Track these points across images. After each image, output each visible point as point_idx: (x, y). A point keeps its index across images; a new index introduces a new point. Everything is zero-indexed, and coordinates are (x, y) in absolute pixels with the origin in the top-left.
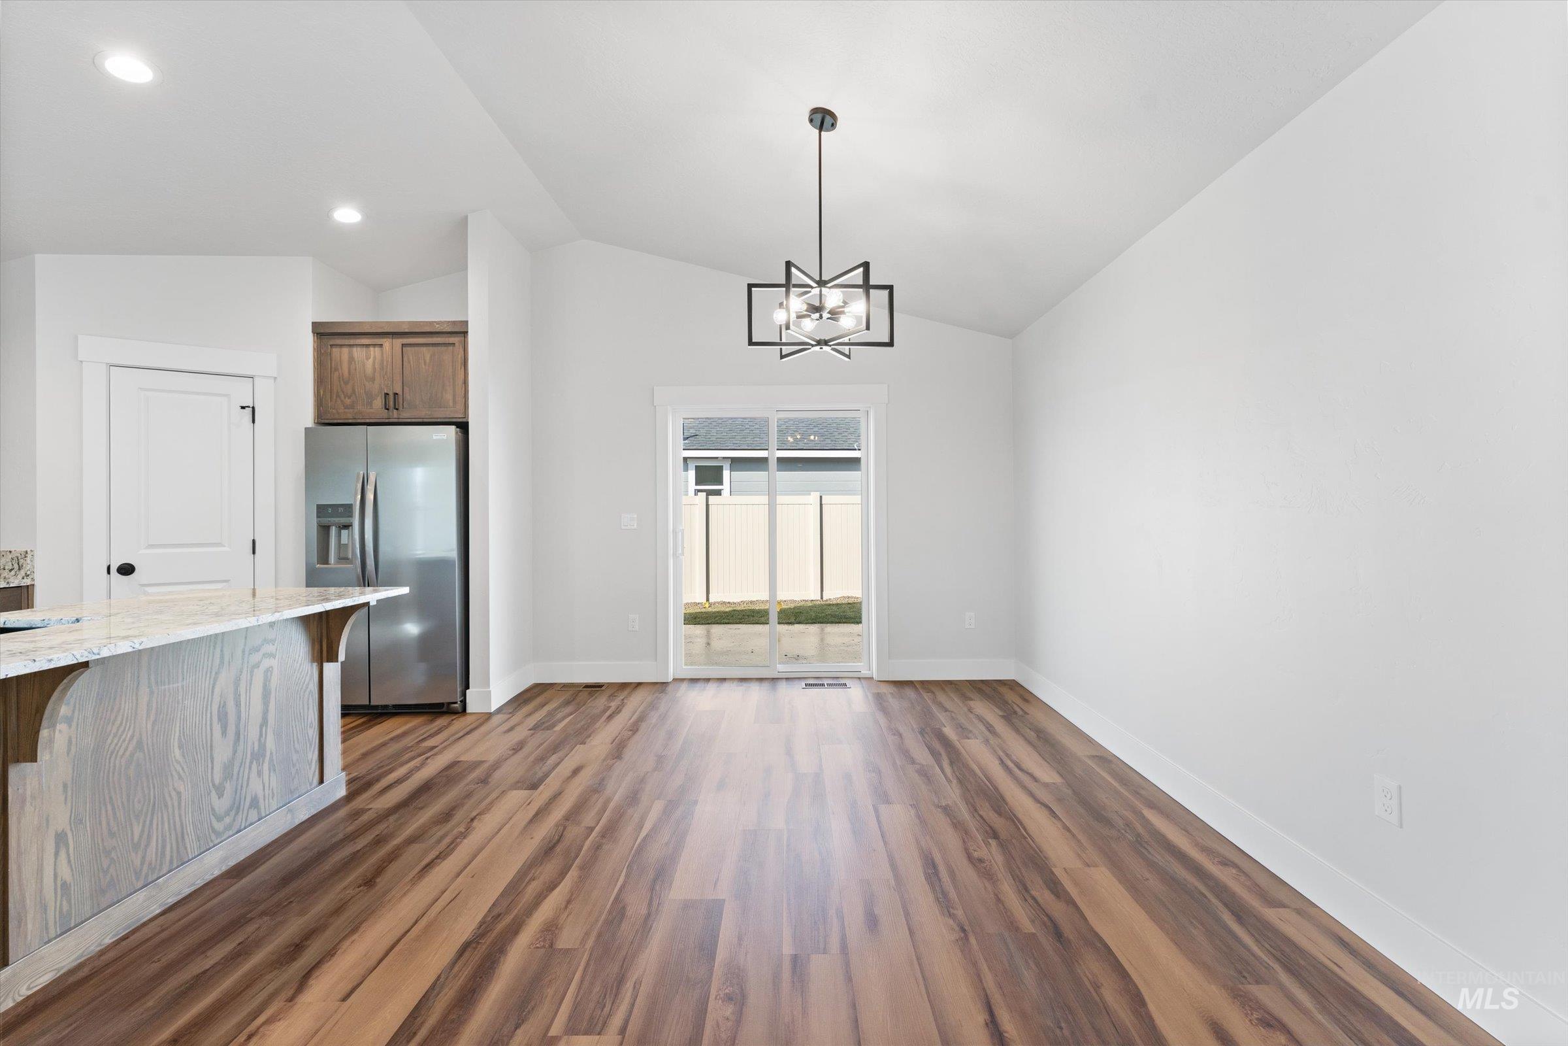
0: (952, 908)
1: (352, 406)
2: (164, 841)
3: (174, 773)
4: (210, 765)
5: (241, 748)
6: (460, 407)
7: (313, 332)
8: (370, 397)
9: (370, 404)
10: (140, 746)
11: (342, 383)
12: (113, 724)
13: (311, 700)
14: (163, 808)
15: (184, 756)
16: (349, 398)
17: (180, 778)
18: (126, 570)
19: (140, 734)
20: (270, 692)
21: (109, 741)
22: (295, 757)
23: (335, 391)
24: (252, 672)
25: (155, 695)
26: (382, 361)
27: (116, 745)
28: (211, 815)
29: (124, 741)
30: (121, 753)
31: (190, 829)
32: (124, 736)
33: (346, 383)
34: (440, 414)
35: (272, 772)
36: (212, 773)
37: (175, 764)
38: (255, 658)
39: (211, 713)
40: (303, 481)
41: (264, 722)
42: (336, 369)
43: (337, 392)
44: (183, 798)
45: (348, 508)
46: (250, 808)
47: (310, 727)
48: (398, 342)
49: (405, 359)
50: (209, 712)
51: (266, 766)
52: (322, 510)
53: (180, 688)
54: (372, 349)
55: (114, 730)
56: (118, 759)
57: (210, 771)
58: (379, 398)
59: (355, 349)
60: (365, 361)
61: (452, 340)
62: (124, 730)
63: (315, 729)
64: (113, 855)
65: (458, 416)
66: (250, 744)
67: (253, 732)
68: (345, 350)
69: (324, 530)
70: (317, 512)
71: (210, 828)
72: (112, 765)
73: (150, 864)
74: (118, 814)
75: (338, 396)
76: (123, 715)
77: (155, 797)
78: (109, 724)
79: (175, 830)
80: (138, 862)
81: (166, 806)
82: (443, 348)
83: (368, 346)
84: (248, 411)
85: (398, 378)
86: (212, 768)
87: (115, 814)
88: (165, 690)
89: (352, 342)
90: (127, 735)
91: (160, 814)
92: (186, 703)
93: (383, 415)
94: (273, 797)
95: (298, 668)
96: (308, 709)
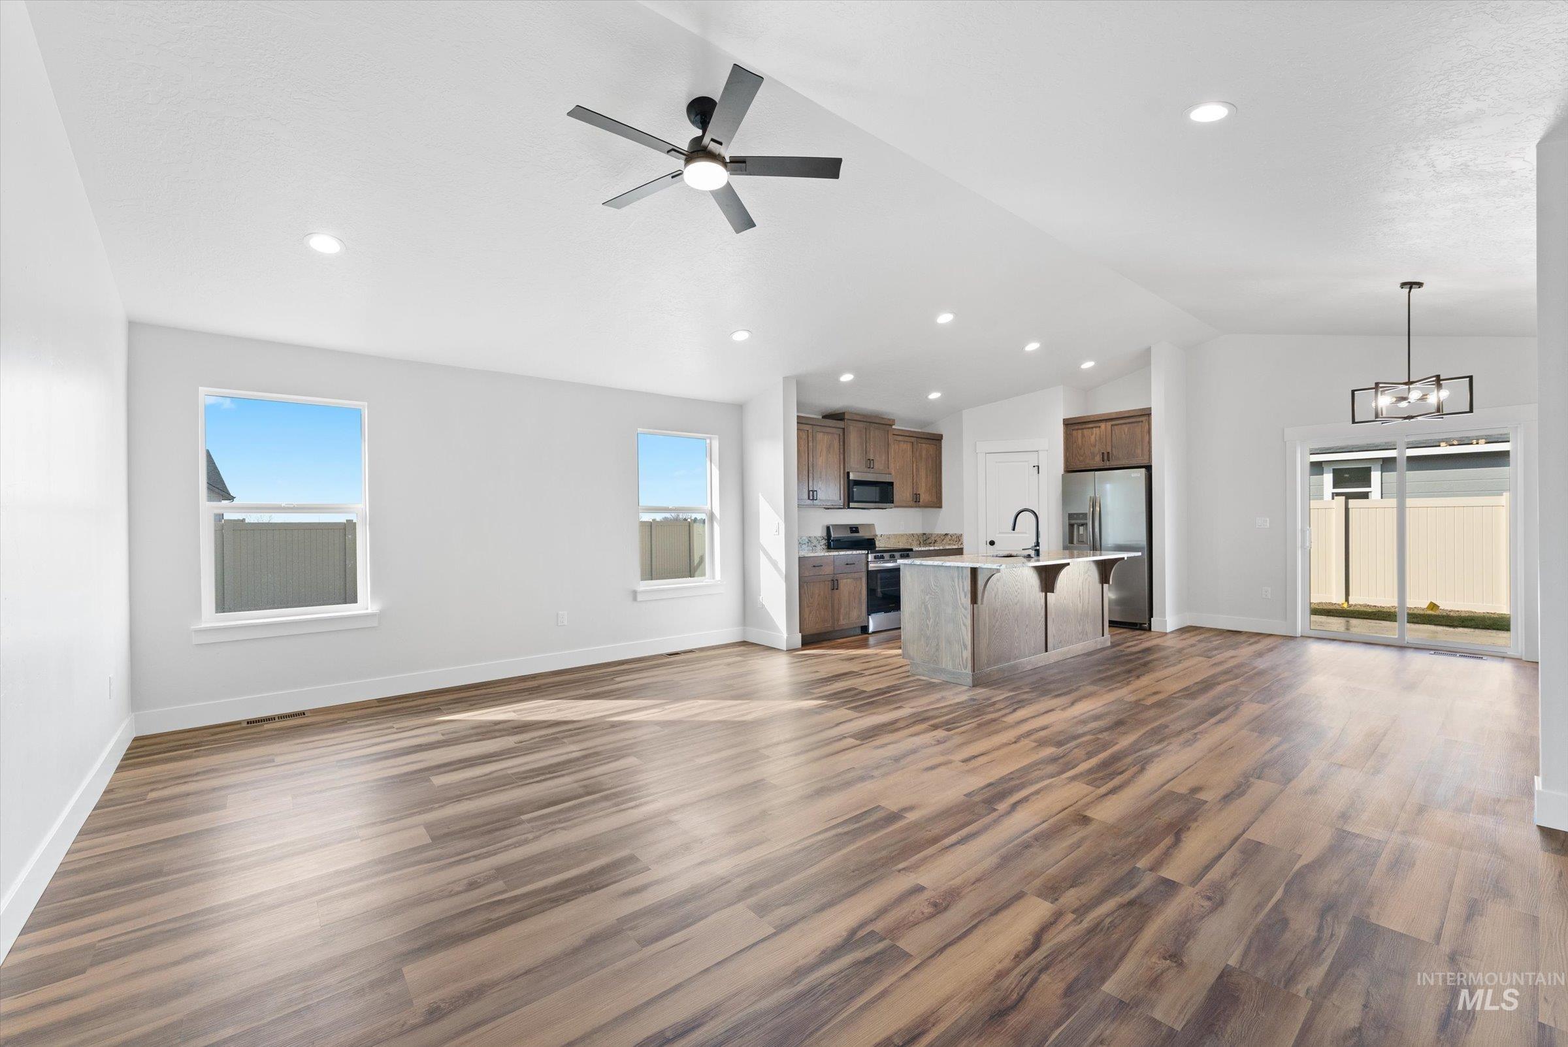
1: (1084, 460)
6: (1146, 457)
7: (1064, 424)
8: (1093, 455)
9: (1093, 459)
11: (1079, 450)
16: (1082, 457)
18: (992, 543)
23: (1075, 453)
26: (1100, 435)
33: (1082, 450)
34: (1134, 462)
40: (1061, 501)
42: (1075, 442)
45: (1085, 515)
48: (1109, 424)
49: (1113, 432)
52: (1071, 516)
54: (1094, 429)
58: (1098, 456)
59: (1085, 430)
60: (1091, 436)
61: (1141, 419)
65: (1145, 462)
68: (1080, 431)
69: (1071, 526)
70: (1068, 517)
75: (1076, 456)
82: (1136, 424)
83: (1092, 428)
84: (1036, 468)
85: (1109, 443)
89: (1084, 426)
93: (1101, 465)
94: (1091, 634)
95: (1096, 583)
96: (1099, 601)
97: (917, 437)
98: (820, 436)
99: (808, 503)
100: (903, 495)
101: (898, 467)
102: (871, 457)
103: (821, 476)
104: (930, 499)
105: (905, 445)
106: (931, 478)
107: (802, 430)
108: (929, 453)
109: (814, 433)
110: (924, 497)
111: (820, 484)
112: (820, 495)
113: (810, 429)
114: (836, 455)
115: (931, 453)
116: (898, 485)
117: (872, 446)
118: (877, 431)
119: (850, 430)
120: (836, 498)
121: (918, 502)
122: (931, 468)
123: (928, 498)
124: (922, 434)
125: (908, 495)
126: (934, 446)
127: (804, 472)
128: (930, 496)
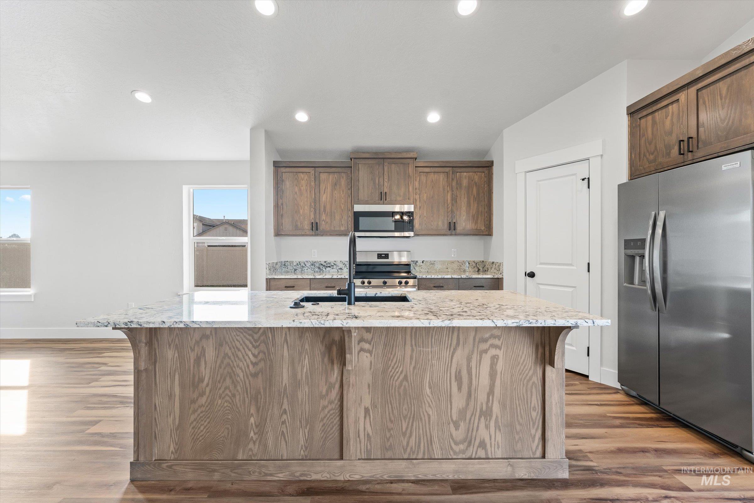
1: (655, 160)
2: (420, 439)
3: (426, 402)
4: (449, 406)
5: (472, 403)
7: (628, 114)
8: (668, 148)
9: (668, 154)
10: (406, 377)
11: (647, 144)
12: (392, 361)
13: (534, 390)
14: (419, 420)
15: (432, 394)
16: (652, 154)
17: (430, 406)
18: (532, 275)
19: (406, 372)
20: (497, 372)
21: (390, 370)
22: (518, 427)
23: (643, 152)
24: (481, 355)
25: (415, 352)
26: (679, 113)
27: (394, 373)
28: (450, 439)
29: (397, 372)
30: (396, 378)
31: (435, 439)
32: (397, 370)
33: (650, 144)
34: (738, 143)
35: (497, 431)
36: (451, 412)
37: (426, 396)
38: (484, 346)
39: (450, 373)
41: (491, 392)
42: (644, 135)
43: (644, 153)
44: (431, 419)
46: (479, 447)
47: (533, 410)
48: (692, 90)
49: (699, 101)
50: (449, 372)
51: (492, 424)
53: (430, 352)
54: (670, 107)
55: (393, 364)
56: (394, 381)
57: (449, 410)
58: (675, 147)
59: (656, 113)
60: (665, 119)
61: (750, 61)
62: (398, 366)
63: (538, 412)
64: (392, 432)
66: (479, 403)
67: (482, 397)
68: (650, 117)
70: (625, 245)
71: (449, 446)
72: (391, 383)
73: (412, 448)
74: (394, 412)
75: (645, 155)
76: (397, 358)
77: (414, 411)
78: (390, 360)
79: (427, 435)
80: (405, 443)
81: (421, 419)
82: (743, 73)
83: (667, 106)
84: (586, 180)
85: (693, 122)
86: (451, 409)
87: (393, 411)
88: (420, 350)
89: (655, 108)
90: (399, 370)
91: (417, 422)
92: (434, 362)
93: (680, 159)
94: (498, 448)
95: (521, 362)
96: (532, 395)
97: (452, 167)
98: (323, 176)
99: (308, 233)
100: (432, 224)
101: (425, 198)
102: (386, 190)
103: (325, 210)
104: (474, 227)
105: (436, 176)
106: (476, 205)
107: (303, 173)
108: (472, 181)
109: (316, 174)
110: (464, 225)
111: (324, 217)
112: (323, 226)
113: (312, 171)
114: (343, 192)
115: (476, 181)
116: (426, 215)
117: (386, 180)
118: (393, 166)
119: (358, 167)
120: (342, 229)
121: (453, 231)
122: (476, 196)
123: (470, 226)
124: (461, 163)
125: (440, 223)
126: (480, 173)
127: (306, 207)
128: (474, 224)
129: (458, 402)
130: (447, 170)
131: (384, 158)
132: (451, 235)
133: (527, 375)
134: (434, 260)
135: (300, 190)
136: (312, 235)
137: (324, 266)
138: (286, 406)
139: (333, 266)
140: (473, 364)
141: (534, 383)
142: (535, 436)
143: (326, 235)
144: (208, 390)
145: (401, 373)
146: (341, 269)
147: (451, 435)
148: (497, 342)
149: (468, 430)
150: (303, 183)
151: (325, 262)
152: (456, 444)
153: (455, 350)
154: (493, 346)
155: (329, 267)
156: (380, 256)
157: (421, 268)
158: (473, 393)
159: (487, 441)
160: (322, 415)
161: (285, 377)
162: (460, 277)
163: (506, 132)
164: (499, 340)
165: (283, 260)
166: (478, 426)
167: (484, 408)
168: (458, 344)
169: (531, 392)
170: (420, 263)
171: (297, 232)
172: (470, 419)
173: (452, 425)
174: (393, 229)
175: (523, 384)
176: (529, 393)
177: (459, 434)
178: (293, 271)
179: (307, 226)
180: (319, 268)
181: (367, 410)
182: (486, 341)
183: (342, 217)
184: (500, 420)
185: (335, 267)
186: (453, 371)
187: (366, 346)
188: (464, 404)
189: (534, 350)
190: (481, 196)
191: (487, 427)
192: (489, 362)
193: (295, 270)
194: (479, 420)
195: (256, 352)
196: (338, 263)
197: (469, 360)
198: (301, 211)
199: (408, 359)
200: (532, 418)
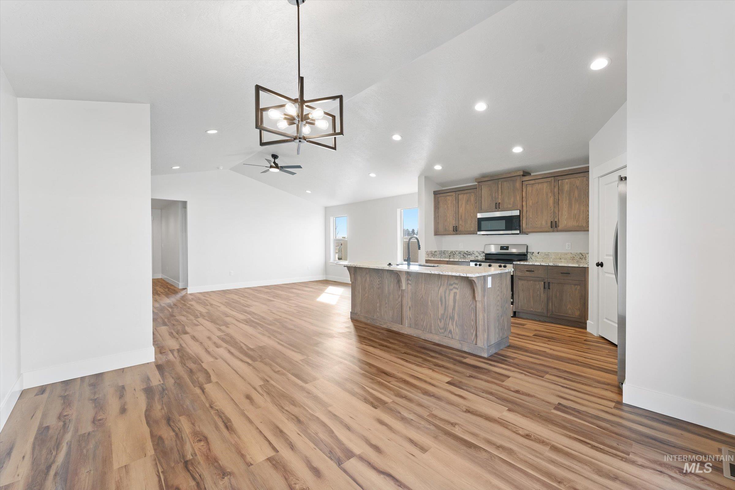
0: (216, 413)
2: (427, 323)
4: (438, 312)
5: (446, 313)
10: (422, 297)
15: (431, 305)
17: (431, 310)
19: (423, 294)
20: (456, 300)
22: (465, 328)
24: (450, 292)
25: (425, 287)
30: (419, 296)
31: (433, 325)
35: (456, 327)
37: (429, 306)
38: (451, 287)
41: (454, 309)
44: (431, 316)
46: (449, 332)
47: (472, 321)
50: (437, 297)
51: (454, 323)
53: (431, 287)
56: (419, 298)
57: (438, 314)
62: (420, 292)
63: (474, 322)
64: (418, 318)
66: (449, 313)
67: (450, 310)
71: (438, 329)
72: (417, 298)
73: (424, 326)
76: (420, 288)
77: (425, 311)
79: (430, 322)
80: (422, 324)
81: (428, 315)
87: (418, 310)
88: (427, 286)
91: (426, 316)
92: (432, 292)
94: (457, 335)
95: (466, 297)
96: (471, 313)
97: (554, 177)
98: (460, 196)
99: (452, 233)
100: (537, 223)
101: (531, 204)
102: (500, 201)
103: (461, 218)
104: (575, 224)
105: (540, 186)
106: (577, 205)
107: (449, 196)
108: (574, 185)
109: (456, 196)
110: (565, 223)
111: (461, 222)
112: (461, 228)
113: (453, 194)
114: (472, 205)
115: (578, 185)
116: (531, 217)
117: (500, 194)
118: (505, 183)
119: (481, 188)
120: (472, 229)
121: (555, 228)
122: (577, 198)
123: (572, 223)
124: (562, 173)
125: (544, 223)
126: (582, 178)
127: (451, 217)
128: (575, 222)
129: (441, 311)
130: (549, 179)
131: (498, 179)
132: (553, 231)
133: (469, 303)
134: (549, 252)
135: (448, 207)
136: (454, 234)
137: (466, 254)
138: (386, 301)
139: (472, 254)
140: (447, 295)
141: (472, 308)
142: (473, 333)
143: (462, 234)
144: (367, 292)
145: (421, 294)
146: (477, 256)
147: (439, 325)
148: (456, 286)
149: (445, 324)
150: (449, 202)
151: (467, 251)
152: (441, 329)
153: (440, 287)
154: (454, 288)
155: (470, 255)
156: (502, 248)
157: (537, 258)
158: (447, 308)
159: (452, 330)
160: (397, 307)
161: (386, 291)
162: (547, 265)
163: (591, 143)
164: (457, 285)
165: (443, 250)
166: (449, 323)
167: (451, 316)
168: (441, 285)
169: (471, 312)
170: (536, 254)
171: (446, 233)
172: (446, 319)
173: (439, 320)
174: (505, 229)
175: (468, 308)
176: (470, 313)
177: (442, 325)
178: (448, 257)
179: (451, 229)
180: (463, 255)
181: (410, 308)
182: (452, 285)
183: (472, 222)
184: (457, 322)
185: (473, 255)
186: (439, 298)
187: (410, 282)
188: (443, 312)
189: (472, 291)
190: (583, 197)
191: (452, 325)
192: (453, 295)
193: (450, 256)
194: (449, 320)
195: (379, 280)
196: (475, 253)
197: (445, 292)
198: (448, 220)
199: (423, 289)
200: (471, 325)
